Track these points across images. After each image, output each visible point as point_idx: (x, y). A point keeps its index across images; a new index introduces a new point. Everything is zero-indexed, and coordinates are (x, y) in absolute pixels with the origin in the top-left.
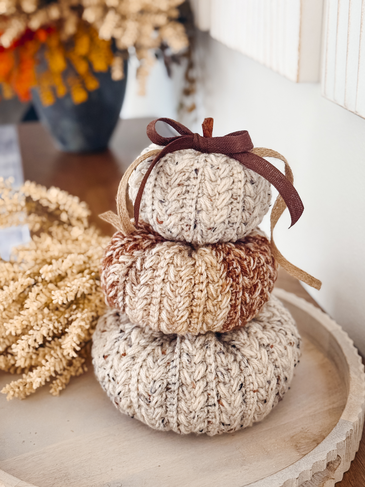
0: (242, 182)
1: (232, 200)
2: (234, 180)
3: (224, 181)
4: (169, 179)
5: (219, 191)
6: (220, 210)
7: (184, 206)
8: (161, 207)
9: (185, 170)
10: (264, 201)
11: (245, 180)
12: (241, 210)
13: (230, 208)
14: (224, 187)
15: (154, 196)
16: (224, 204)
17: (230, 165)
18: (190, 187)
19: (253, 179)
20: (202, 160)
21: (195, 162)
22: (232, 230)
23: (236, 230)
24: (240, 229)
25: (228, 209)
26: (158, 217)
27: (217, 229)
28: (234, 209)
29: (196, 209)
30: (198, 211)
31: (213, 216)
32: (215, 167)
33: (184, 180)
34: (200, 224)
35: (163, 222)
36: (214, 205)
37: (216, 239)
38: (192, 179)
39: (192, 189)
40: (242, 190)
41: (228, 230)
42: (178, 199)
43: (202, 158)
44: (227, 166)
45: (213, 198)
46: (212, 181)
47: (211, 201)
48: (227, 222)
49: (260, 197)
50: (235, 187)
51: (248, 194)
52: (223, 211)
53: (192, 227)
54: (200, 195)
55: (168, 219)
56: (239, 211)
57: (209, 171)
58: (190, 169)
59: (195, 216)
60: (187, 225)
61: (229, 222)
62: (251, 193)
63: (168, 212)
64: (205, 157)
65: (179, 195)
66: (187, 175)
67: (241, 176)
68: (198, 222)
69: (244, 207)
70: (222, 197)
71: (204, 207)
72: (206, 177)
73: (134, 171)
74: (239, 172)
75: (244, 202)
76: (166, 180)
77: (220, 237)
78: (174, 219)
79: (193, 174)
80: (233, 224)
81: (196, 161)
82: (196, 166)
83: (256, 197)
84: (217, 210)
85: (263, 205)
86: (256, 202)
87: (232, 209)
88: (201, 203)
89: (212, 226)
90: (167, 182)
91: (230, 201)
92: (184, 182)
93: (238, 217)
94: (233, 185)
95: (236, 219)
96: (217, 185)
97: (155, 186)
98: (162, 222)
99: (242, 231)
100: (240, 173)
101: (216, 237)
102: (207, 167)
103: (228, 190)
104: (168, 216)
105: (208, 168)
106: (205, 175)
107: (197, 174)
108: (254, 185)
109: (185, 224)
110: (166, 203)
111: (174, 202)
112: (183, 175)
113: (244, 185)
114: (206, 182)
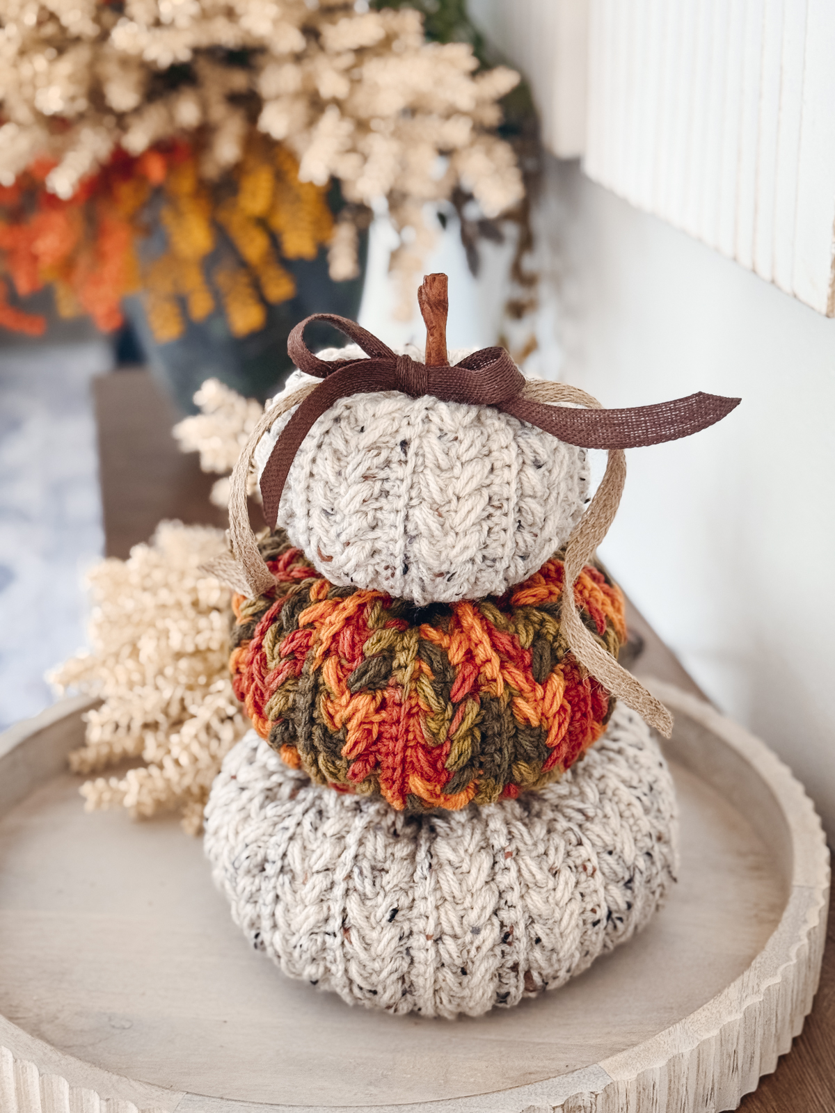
0: (513, 467)
1: (491, 510)
2: (493, 465)
3: (469, 469)
4: (343, 464)
5: (457, 493)
6: (461, 535)
7: (380, 524)
8: (326, 525)
9: (381, 445)
10: (570, 498)
11: (521, 461)
12: (511, 530)
13: (486, 529)
14: (470, 483)
15: (310, 499)
16: (469, 522)
17: (484, 430)
18: (391, 484)
19: (538, 458)
20: (419, 420)
21: (402, 423)
22: (494, 574)
23: (502, 573)
24: (512, 570)
25: (480, 531)
26: (322, 545)
27: (457, 575)
28: (496, 529)
29: (405, 532)
30: (412, 539)
31: (446, 548)
32: (448, 436)
33: (377, 467)
34: (418, 564)
35: (332, 558)
36: (447, 525)
37: (457, 595)
38: (393, 466)
39: (396, 488)
40: (514, 486)
41: (484, 574)
42: (364, 509)
43: (419, 411)
44: (476, 436)
45: (443, 510)
46: (442, 470)
47: (440, 515)
48: (479, 559)
49: (558, 494)
50: (497, 481)
51: (529, 491)
52: (468, 537)
53: (399, 572)
54: (414, 502)
55: (343, 552)
56: (508, 532)
57: (433, 446)
58: (393, 441)
59: (403, 548)
60: (387, 568)
61: (484, 558)
62: (536, 489)
63: (343, 538)
64: (427, 409)
65: (364, 501)
66: (384, 454)
67: (511, 456)
68: (412, 559)
69: (520, 521)
70: (465, 506)
71: (422, 528)
72: (428, 459)
73: (266, 433)
74: (505, 446)
75: (520, 510)
76: (335, 466)
77: (465, 590)
78: (355, 554)
79: (397, 454)
80: (494, 560)
81: (405, 422)
82: (406, 433)
83: (549, 496)
84: (454, 535)
85: (567, 507)
86: (548, 507)
87: (490, 529)
88: (418, 520)
89: (444, 568)
90: (337, 469)
91: (486, 514)
92: (376, 471)
93: (506, 546)
94: (492, 477)
95: (499, 552)
96: (453, 479)
97: (312, 475)
98: (330, 558)
99: (517, 572)
100: (507, 447)
101: (455, 590)
102: (429, 435)
103: (478, 490)
104: (341, 546)
105: (433, 438)
106: (424, 456)
107: (405, 453)
108: (543, 469)
109: (384, 565)
110: (338, 518)
111: (354, 517)
112: (376, 456)
113: (518, 473)
114: (427, 471)
